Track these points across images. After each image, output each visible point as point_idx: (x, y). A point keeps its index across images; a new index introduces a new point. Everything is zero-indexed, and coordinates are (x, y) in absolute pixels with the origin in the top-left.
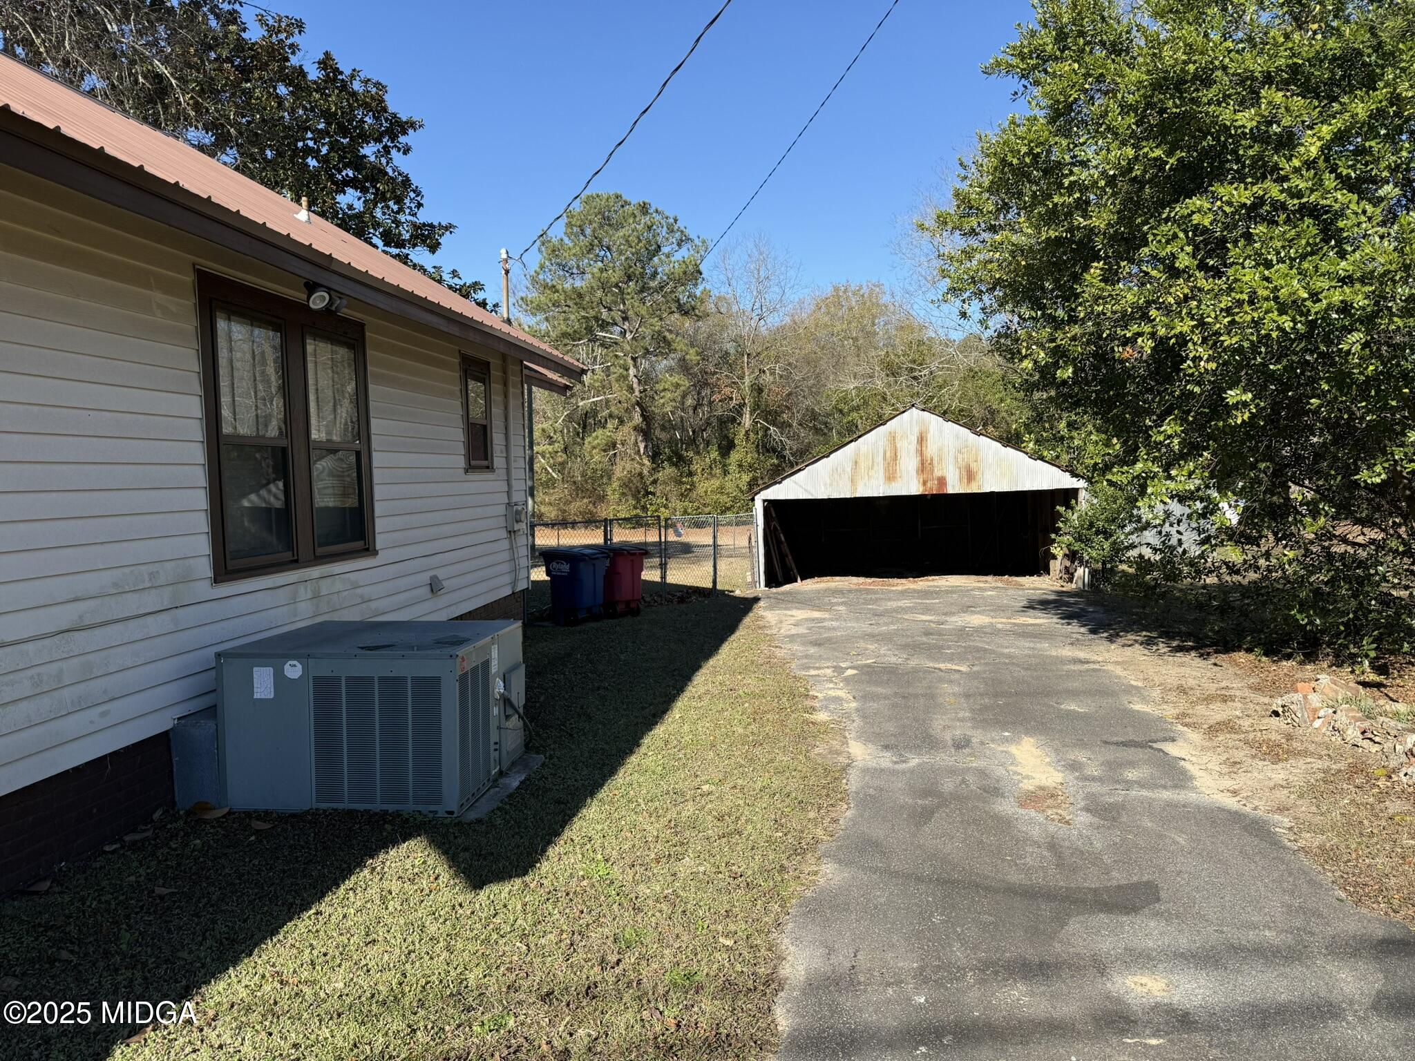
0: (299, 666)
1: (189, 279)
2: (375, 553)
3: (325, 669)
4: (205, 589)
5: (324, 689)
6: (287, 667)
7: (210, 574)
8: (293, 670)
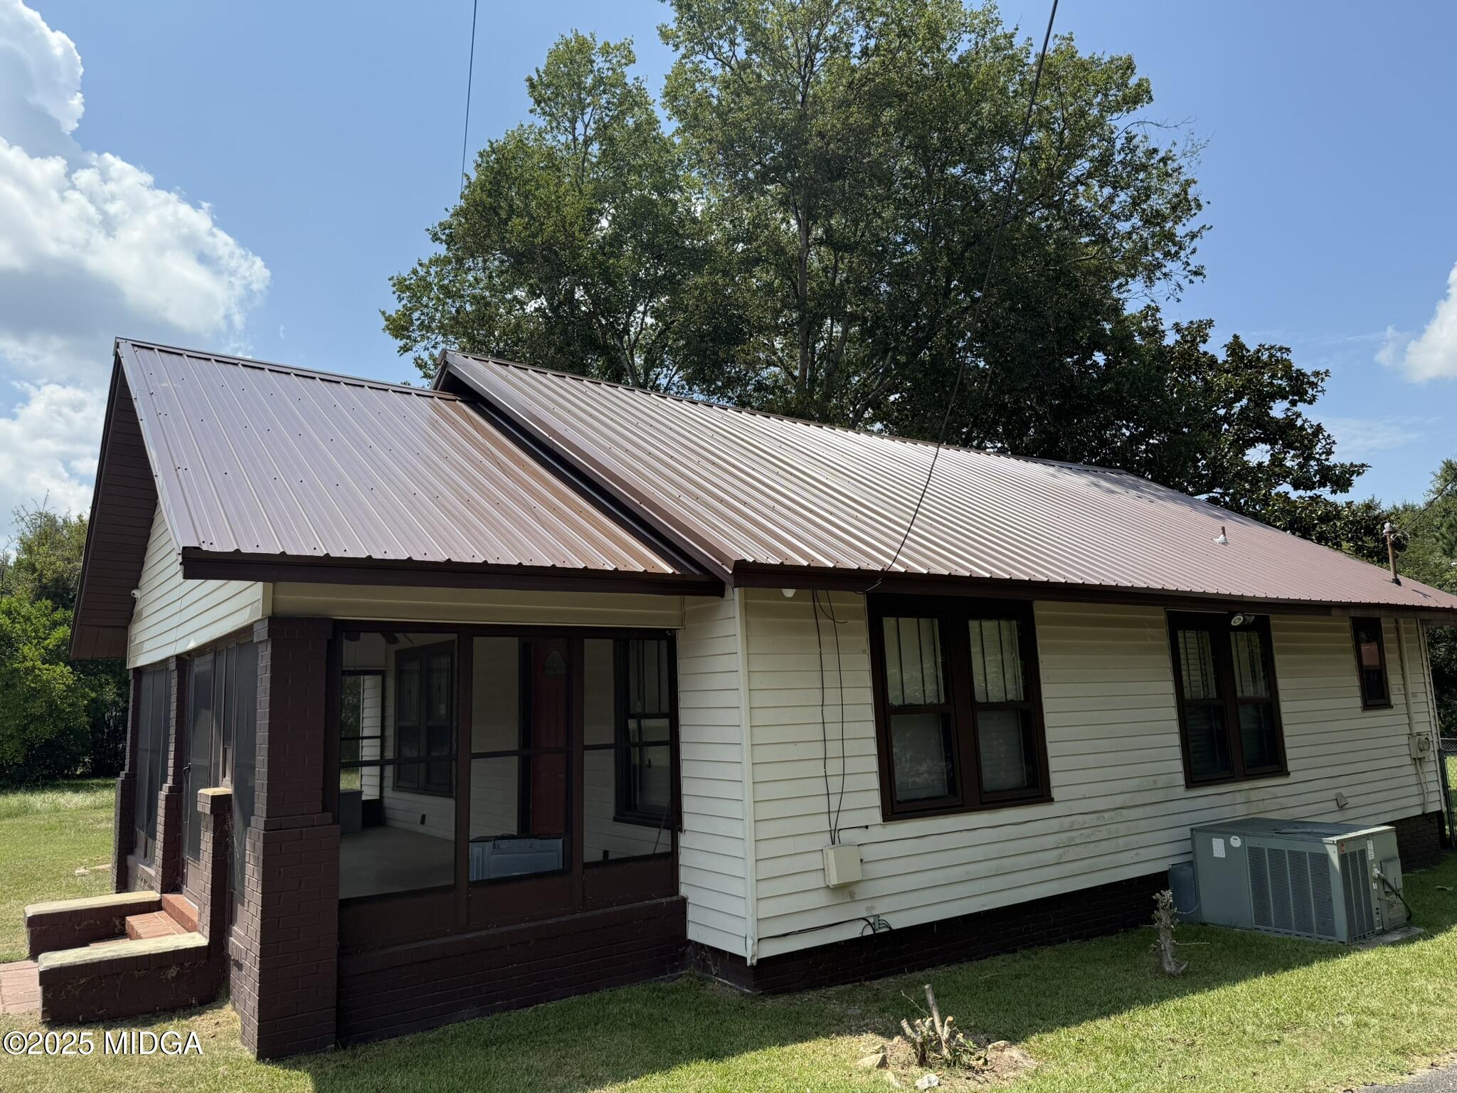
0: (1239, 840)
1: (1163, 617)
2: (1288, 774)
3: (1255, 842)
4: (1181, 791)
5: (1256, 855)
6: (1232, 839)
7: (1183, 782)
8: (1236, 842)
